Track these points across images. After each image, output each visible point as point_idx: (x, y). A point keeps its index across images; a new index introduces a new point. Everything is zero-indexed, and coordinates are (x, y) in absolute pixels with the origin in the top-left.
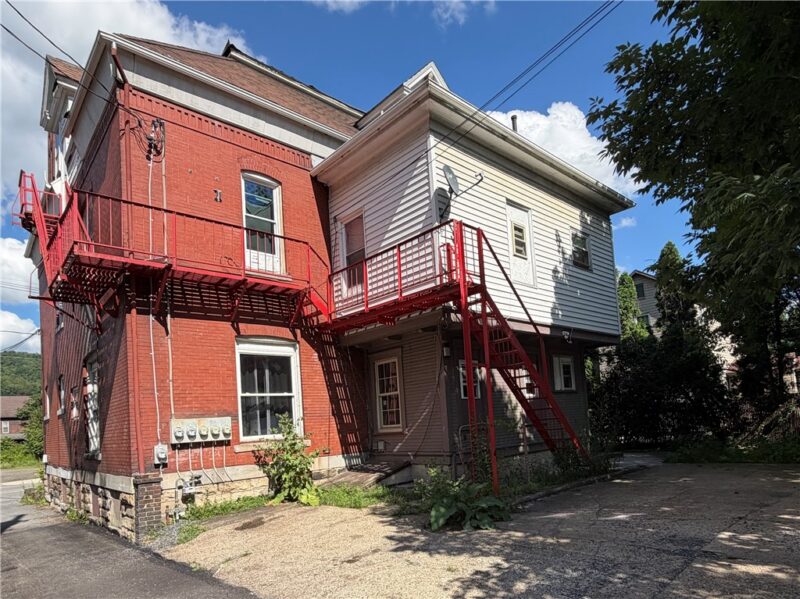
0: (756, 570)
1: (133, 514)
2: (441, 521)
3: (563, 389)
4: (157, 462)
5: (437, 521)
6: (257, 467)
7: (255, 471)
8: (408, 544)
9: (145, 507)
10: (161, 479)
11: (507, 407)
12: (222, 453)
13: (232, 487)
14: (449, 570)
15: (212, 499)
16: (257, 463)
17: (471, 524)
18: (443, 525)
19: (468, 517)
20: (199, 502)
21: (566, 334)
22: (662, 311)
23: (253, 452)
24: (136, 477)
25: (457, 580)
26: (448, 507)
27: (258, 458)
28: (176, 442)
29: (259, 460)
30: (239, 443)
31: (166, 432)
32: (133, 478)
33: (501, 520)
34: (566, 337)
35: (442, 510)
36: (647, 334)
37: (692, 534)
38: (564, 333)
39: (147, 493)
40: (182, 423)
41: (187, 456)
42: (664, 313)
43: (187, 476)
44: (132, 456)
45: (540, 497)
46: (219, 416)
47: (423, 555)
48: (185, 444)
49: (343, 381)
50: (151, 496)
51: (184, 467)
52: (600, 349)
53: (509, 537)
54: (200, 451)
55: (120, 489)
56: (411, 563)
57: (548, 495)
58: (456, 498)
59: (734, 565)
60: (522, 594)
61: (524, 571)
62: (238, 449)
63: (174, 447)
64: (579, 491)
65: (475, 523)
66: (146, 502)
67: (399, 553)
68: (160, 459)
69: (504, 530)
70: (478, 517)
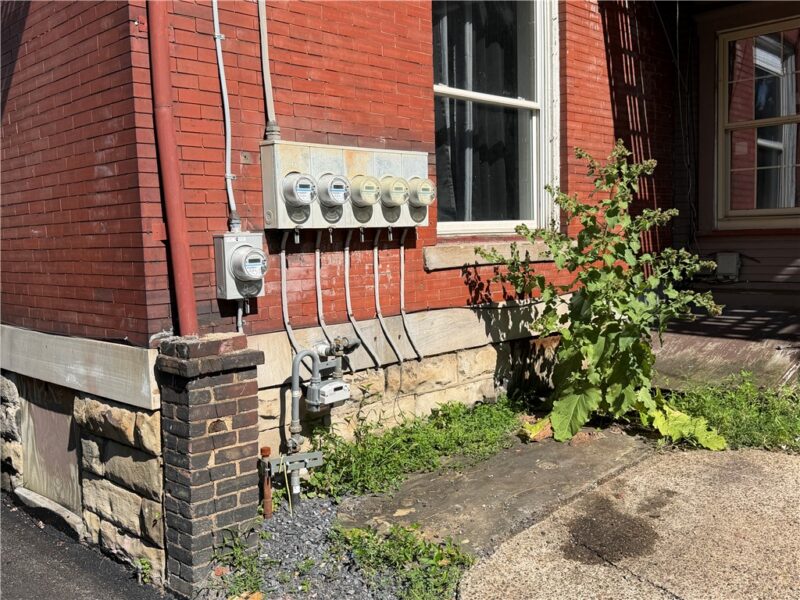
1: (157, 484)
4: (233, 293)
6: (472, 315)
7: (467, 327)
9: (211, 463)
10: (259, 357)
12: (396, 272)
13: (421, 377)
15: (371, 415)
16: (473, 304)
20: (342, 428)
23: (465, 268)
24: (166, 349)
27: (475, 286)
28: (290, 225)
29: (476, 293)
30: (434, 239)
31: (253, 185)
32: (153, 355)
39: (217, 412)
40: (306, 157)
41: (309, 275)
43: (313, 341)
44: (148, 269)
46: (392, 145)
48: (344, 232)
49: (638, 82)
50: (228, 421)
51: (306, 315)
54: (342, 259)
55: (70, 381)
62: (435, 257)
63: (277, 240)
66: (214, 442)
68: (242, 282)
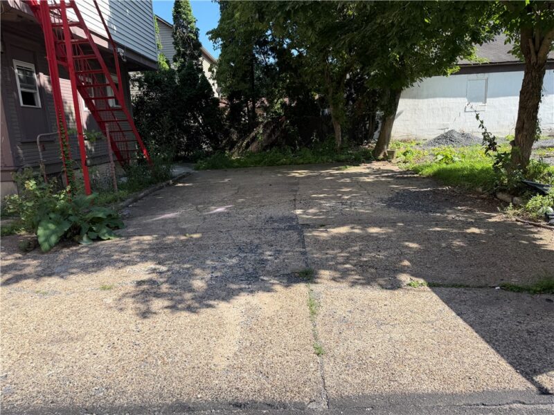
0: (344, 230)
2: (53, 239)
3: (115, 106)
5: (47, 239)
8: (18, 273)
11: (69, 119)
14: (104, 288)
17: (88, 237)
18: (57, 244)
19: (84, 231)
21: (121, 51)
22: (177, 48)
25: (124, 296)
26: (57, 223)
33: (117, 228)
34: (121, 54)
35: (52, 226)
36: (168, 67)
37: (280, 214)
38: (119, 50)
42: (179, 51)
45: (130, 203)
47: (53, 282)
52: (131, 74)
53: (140, 243)
56: (45, 293)
57: (135, 201)
58: (63, 212)
59: (328, 230)
60: (207, 290)
61: (188, 269)
64: (158, 195)
65: (93, 235)
67: (15, 286)
69: (128, 236)
70: (94, 228)
